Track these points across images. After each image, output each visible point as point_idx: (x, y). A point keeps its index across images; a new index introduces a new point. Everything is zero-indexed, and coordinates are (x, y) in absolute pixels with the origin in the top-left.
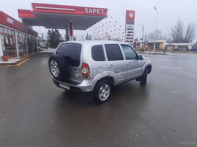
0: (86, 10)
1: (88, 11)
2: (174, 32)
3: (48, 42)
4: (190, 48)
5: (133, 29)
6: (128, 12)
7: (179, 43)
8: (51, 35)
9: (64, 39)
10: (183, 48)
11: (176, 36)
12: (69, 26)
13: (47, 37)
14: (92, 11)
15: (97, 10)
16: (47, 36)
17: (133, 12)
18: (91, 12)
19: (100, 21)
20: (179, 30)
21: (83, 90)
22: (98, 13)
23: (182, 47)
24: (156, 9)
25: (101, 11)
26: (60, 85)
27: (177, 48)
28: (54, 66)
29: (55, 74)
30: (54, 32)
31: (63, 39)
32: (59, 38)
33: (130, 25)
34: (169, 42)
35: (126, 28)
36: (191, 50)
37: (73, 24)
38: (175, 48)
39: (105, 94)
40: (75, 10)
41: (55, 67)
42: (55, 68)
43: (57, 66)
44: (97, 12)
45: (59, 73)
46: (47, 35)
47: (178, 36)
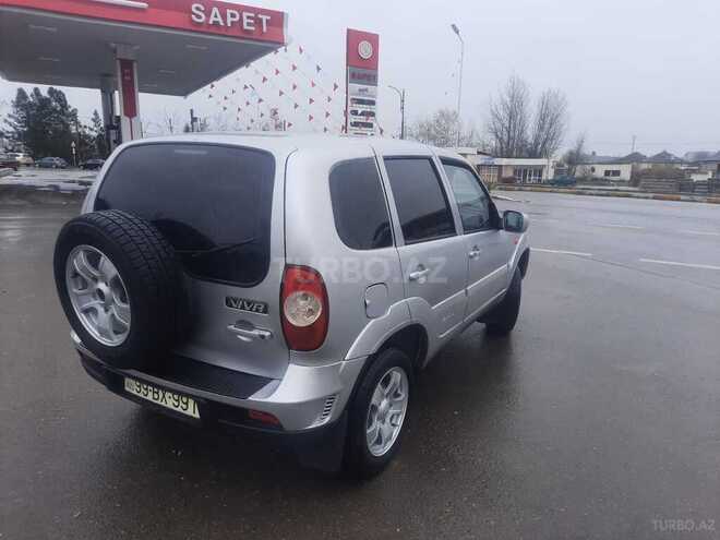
0: (197, 9)
1: (203, 15)
2: (500, 120)
3: (18, 139)
4: (549, 174)
5: (373, 103)
6: (354, 38)
7: (516, 158)
8: (31, 113)
9: (91, 130)
10: (530, 175)
11: (505, 133)
12: (119, 74)
13: (12, 120)
14: (224, 17)
15: (245, 14)
16: (10, 116)
17: (373, 40)
18: (219, 19)
19: (252, 64)
20: (514, 112)
21: (289, 426)
22: (246, 27)
23: (525, 171)
24: (457, 32)
25: (261, 20)
26: (132, 387)
27: (508, 173)
28: (96, 280)
29: (103, 332)
30: (44, 103)
31: (87, 131)
32: (67, 126)
33: (365, 87)
34: (485, 154)
35: (350, 97)
36: (553, 183)
37: (135, 65)
38: (504, 175)
39: (388, 420)
40: (145, 5)
41: (102, 286)
42: (100, 292)
43: (115, 284)
44: (245, 24)
45: (128, 324)
46: (10, 110)
47: (512, 134)
